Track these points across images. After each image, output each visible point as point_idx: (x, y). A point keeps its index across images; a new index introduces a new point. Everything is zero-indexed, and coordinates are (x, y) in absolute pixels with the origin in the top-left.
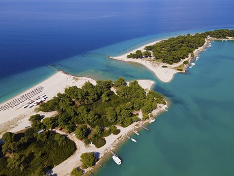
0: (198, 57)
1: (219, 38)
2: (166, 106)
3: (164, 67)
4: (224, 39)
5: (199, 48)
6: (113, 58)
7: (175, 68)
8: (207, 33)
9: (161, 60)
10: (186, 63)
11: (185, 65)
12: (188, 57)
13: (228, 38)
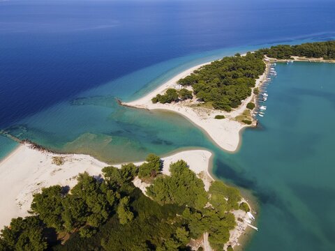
0: (265, 94)
1: (281, 58)
2: (250, 215)
3: (218, 117)
4: (288, 61)
5: (261, 77)
6: (128, 104)
7: (237, 119)
8: (262, 51)
9: (210, 103)
10: (250, 106)
11: (252, 112)
12: (250, 95)
13: (293, 59)
